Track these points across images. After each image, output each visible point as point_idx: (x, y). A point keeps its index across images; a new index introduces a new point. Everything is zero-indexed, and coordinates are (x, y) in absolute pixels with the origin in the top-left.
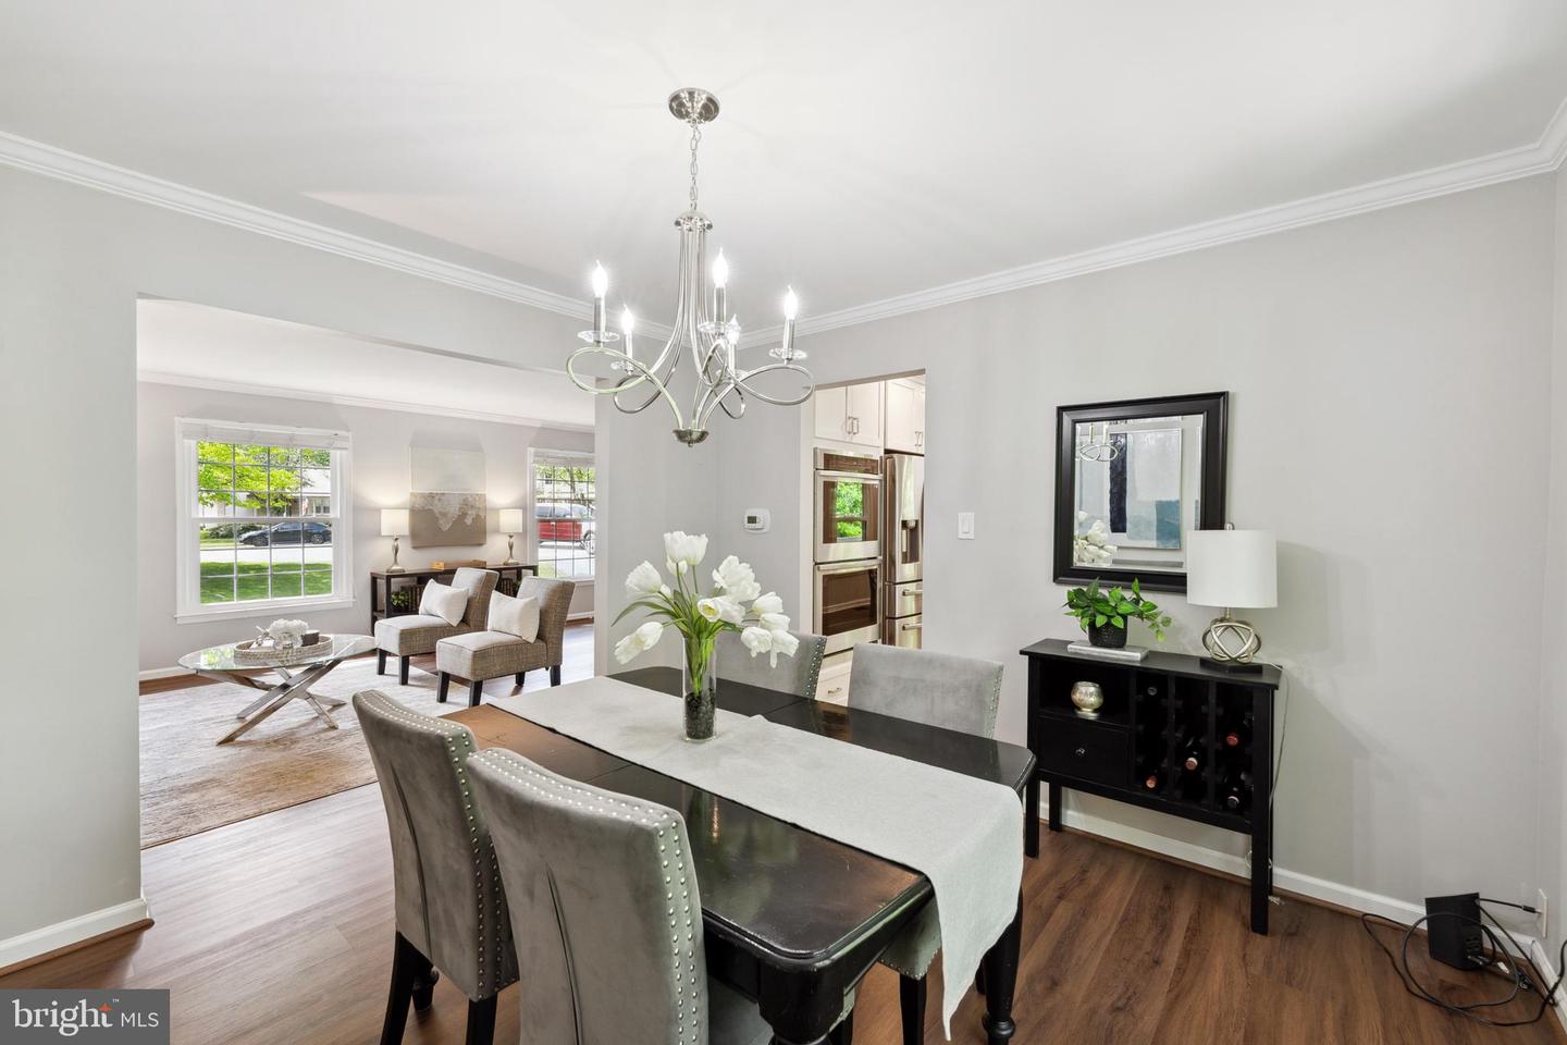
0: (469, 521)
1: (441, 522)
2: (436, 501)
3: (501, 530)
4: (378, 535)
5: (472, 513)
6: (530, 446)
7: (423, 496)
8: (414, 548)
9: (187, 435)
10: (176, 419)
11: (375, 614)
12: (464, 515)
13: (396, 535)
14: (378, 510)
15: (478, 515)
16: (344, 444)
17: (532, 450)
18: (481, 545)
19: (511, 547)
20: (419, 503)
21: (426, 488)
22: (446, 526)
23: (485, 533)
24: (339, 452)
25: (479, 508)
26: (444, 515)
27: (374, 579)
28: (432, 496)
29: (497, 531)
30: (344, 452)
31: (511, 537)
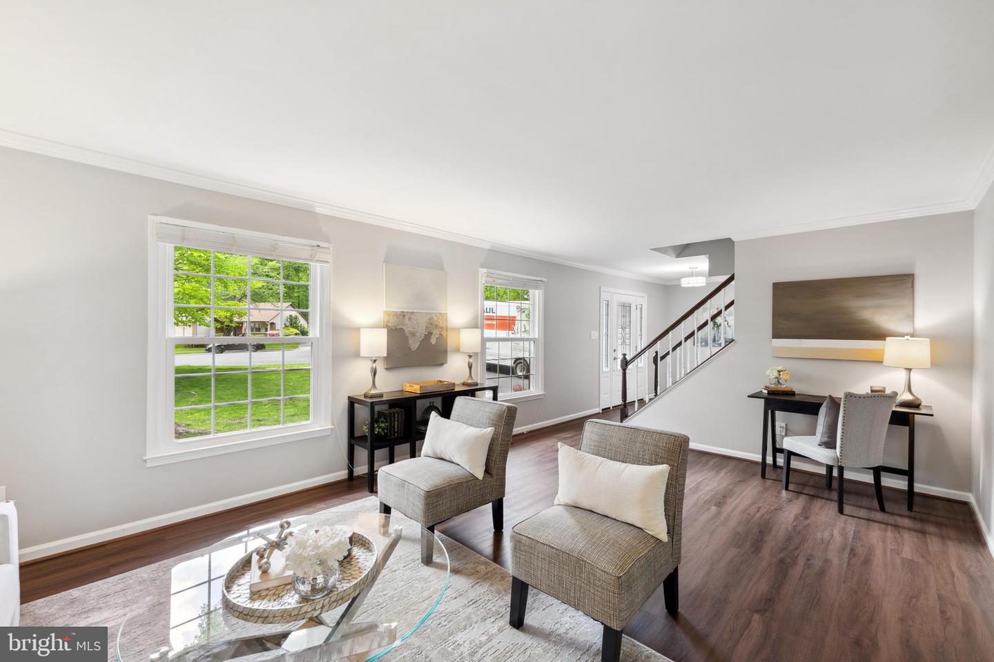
0: (433, 341)
1: (410, 342)
2: (407, 320)
3: (461, 350)
4: (357, 355)
5: (436, 332)
6: (482, 267)
7: (396, 315)
8: (387, 369)
9: (161, 237)
10: (151, 218)
11: (353, 442)
12: (430, 334)
13: (374, 356)
14: (357, 329)
15: (441, 334)
16: (325, 257)
17: (484, 270)
18: (442, 364)
19: (470, 368)
20: (393, 322)
21: (397, 307)
22: (414, 345)
23: (446, 352)
24: (318, 265)
25: (442, 328)
26: (413, 334)
27: (352, 402)
28: (403, 314)
29: (457, 350)
30: (324, 265)
31: (470, 356)
